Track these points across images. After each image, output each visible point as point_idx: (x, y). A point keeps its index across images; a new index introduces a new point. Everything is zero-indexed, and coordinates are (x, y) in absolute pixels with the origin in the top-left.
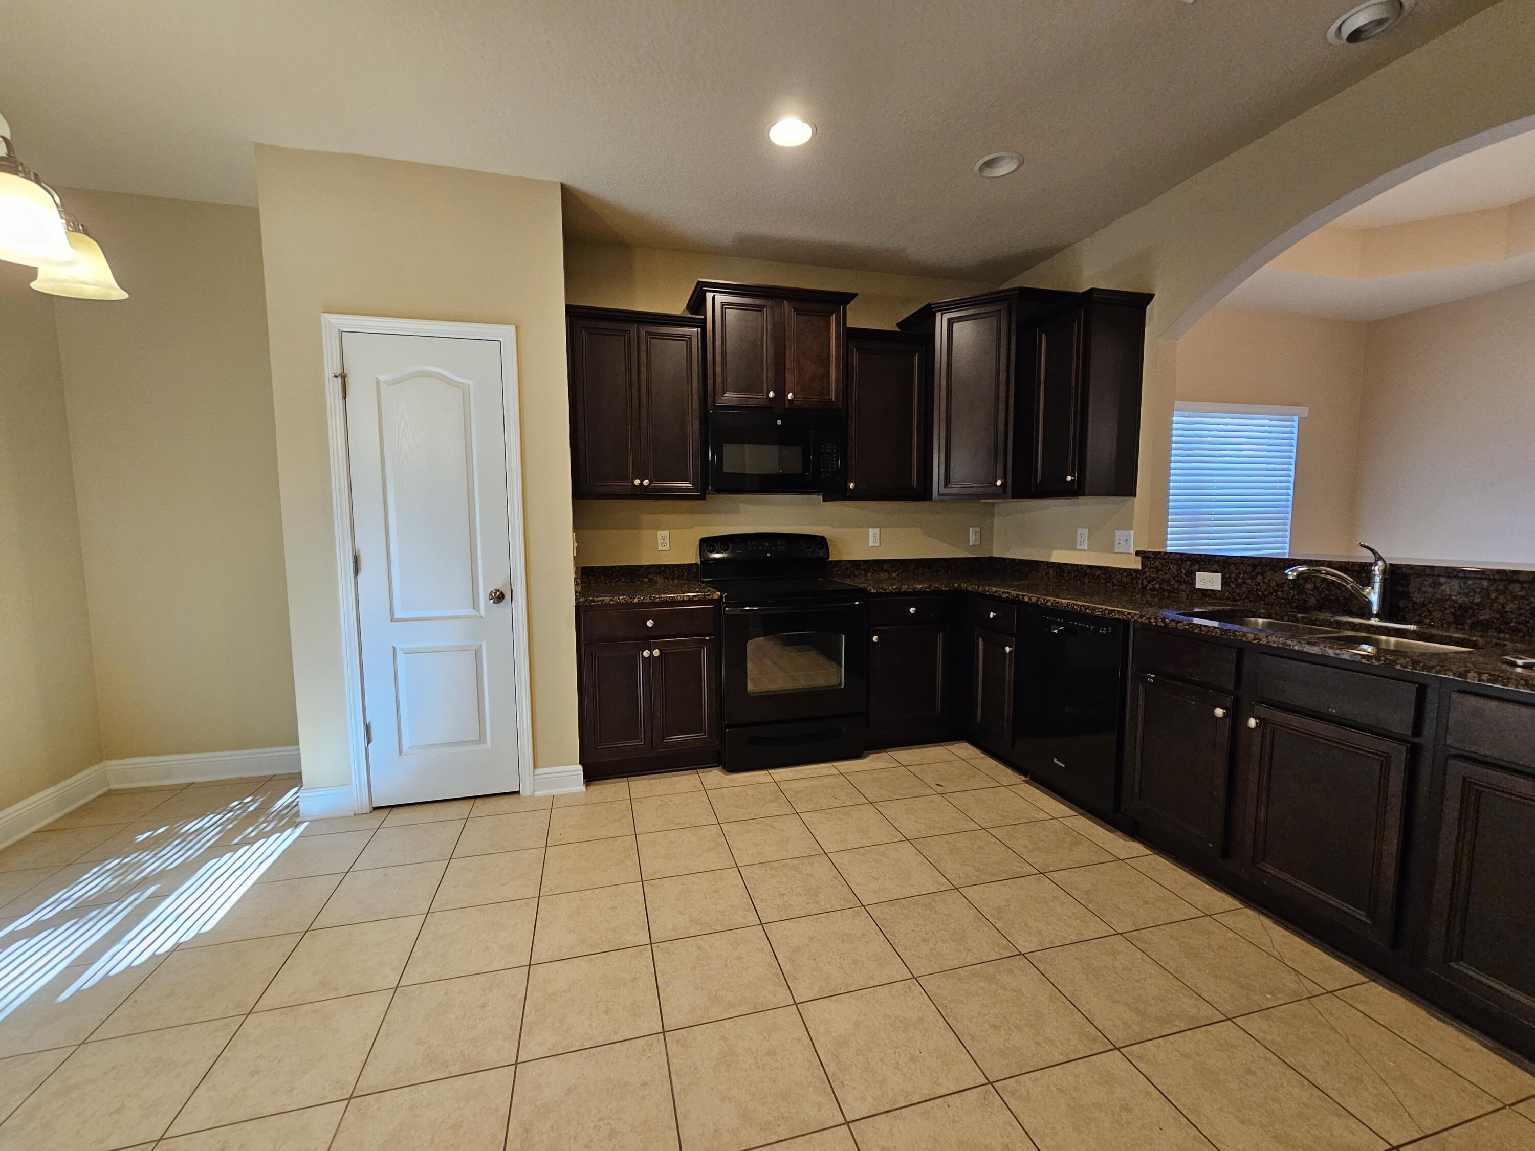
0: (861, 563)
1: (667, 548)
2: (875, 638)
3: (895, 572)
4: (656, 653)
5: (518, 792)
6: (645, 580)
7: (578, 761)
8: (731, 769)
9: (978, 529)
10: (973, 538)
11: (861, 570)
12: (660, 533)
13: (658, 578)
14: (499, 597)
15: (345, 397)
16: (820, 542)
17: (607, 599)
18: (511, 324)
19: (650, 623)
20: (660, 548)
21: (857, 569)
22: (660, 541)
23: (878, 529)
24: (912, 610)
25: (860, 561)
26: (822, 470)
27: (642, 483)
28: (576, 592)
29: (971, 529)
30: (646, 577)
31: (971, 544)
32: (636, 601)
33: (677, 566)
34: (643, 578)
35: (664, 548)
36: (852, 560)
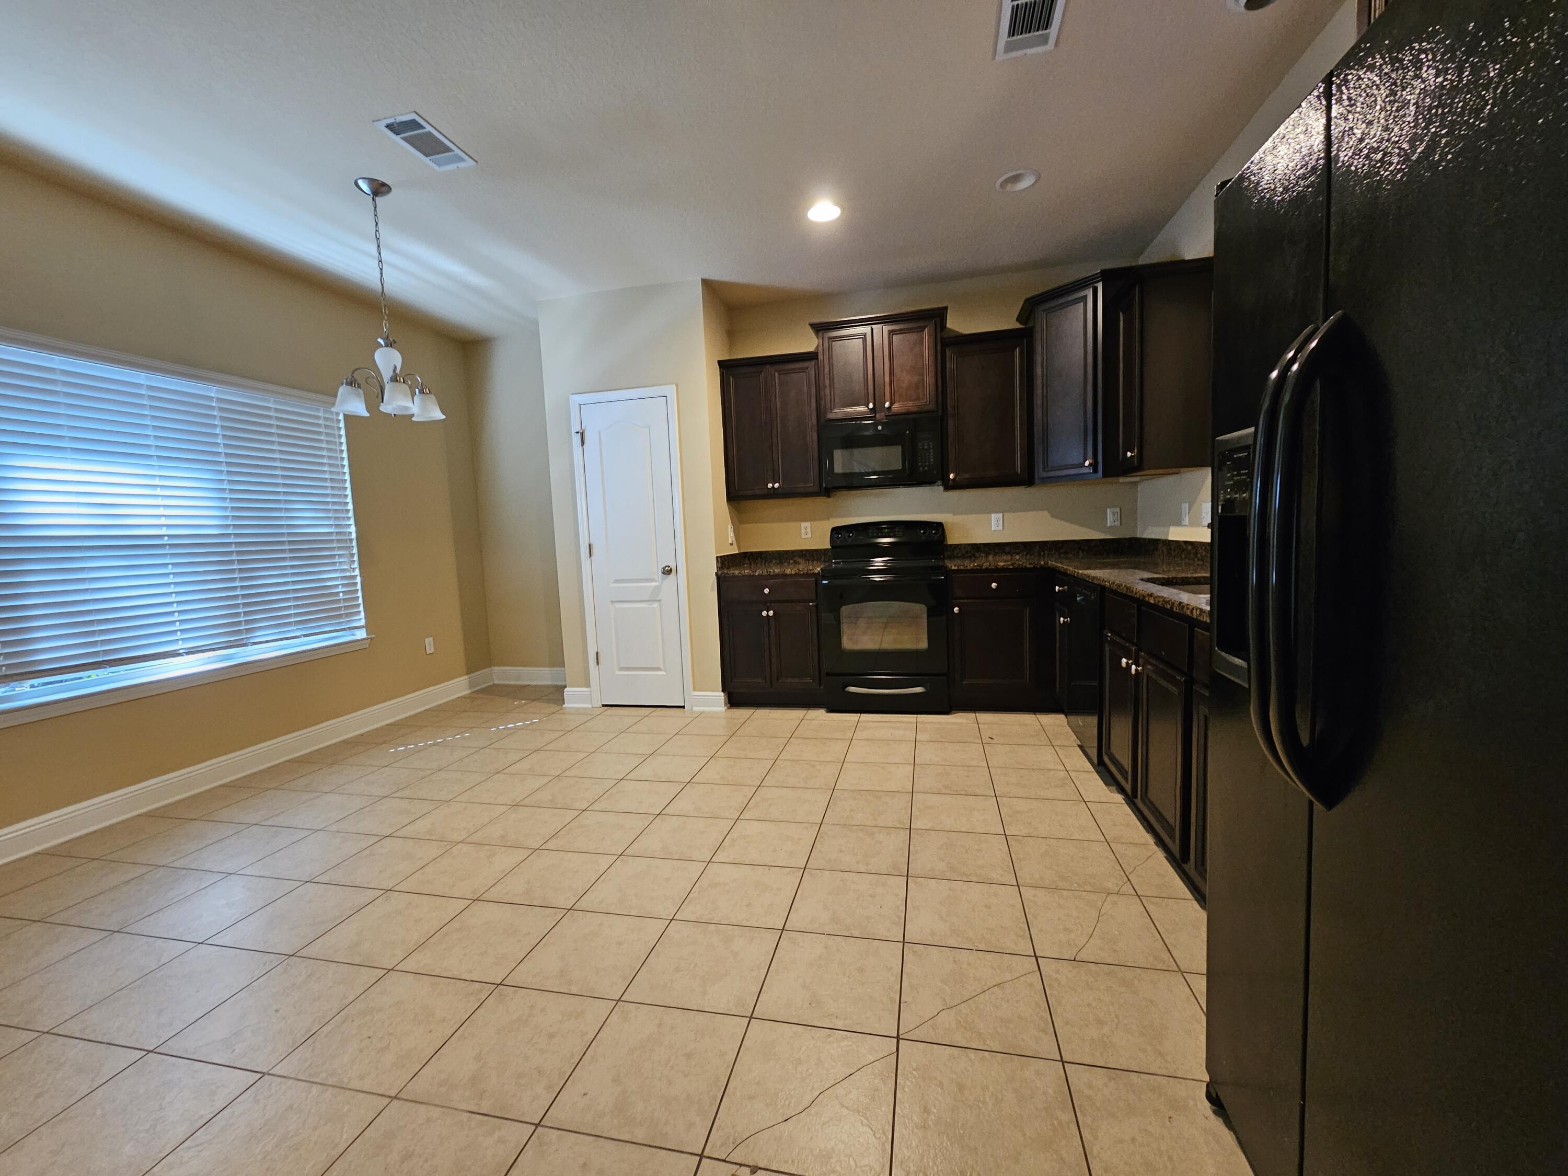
0: (982, 546)
1: (809, 536)
2: (956, 609)
3: (1018, 554)
4: (771, 613)
5: (683, 707)
6: (791, 562)
7: (721, 689)
8: (831, 710)
9: (1118, 510)
10: (1111, 518)
11: (981, 552)
12: (804, 524)
13: (800, 560)
14: (667, 571)
15: (583, 446)
16: (939, 527)
17: (737, 572)
18: (672, 383)
19: (766, 591)
20: (804, 536)
21: (978, 552)
22: (803, 531)
23: (1001, 514)
24: (994, 585)
25: (980, 544)
26: (920, 464)
27: (773, 486)
28: (717, 568)
29: (1108, 510)
30: (792, 559)
31: (1109, 525)
32: (757, 574)
33: (816, 550)
34: (789, 560)
35: (806, 536)
36: (972, 544)
